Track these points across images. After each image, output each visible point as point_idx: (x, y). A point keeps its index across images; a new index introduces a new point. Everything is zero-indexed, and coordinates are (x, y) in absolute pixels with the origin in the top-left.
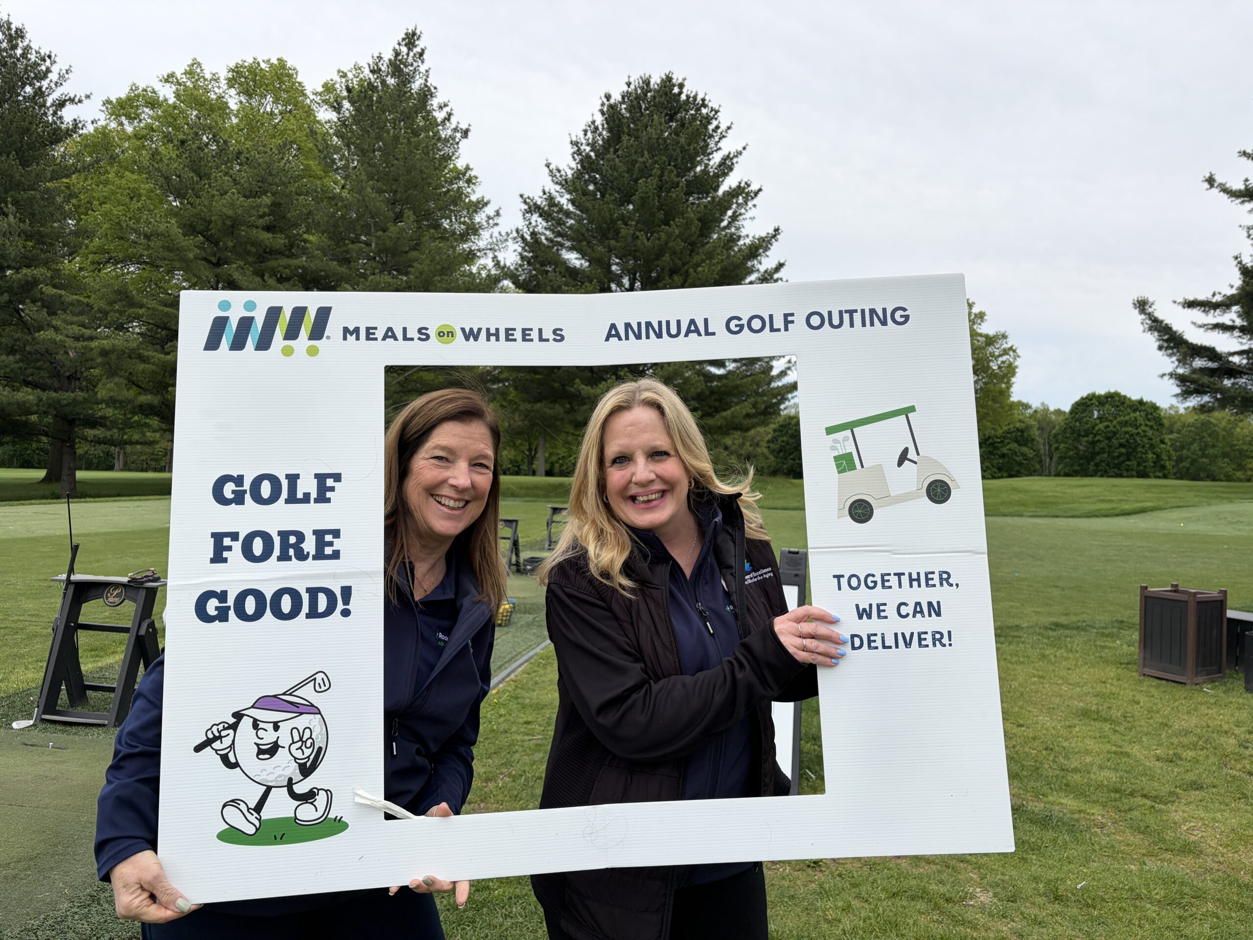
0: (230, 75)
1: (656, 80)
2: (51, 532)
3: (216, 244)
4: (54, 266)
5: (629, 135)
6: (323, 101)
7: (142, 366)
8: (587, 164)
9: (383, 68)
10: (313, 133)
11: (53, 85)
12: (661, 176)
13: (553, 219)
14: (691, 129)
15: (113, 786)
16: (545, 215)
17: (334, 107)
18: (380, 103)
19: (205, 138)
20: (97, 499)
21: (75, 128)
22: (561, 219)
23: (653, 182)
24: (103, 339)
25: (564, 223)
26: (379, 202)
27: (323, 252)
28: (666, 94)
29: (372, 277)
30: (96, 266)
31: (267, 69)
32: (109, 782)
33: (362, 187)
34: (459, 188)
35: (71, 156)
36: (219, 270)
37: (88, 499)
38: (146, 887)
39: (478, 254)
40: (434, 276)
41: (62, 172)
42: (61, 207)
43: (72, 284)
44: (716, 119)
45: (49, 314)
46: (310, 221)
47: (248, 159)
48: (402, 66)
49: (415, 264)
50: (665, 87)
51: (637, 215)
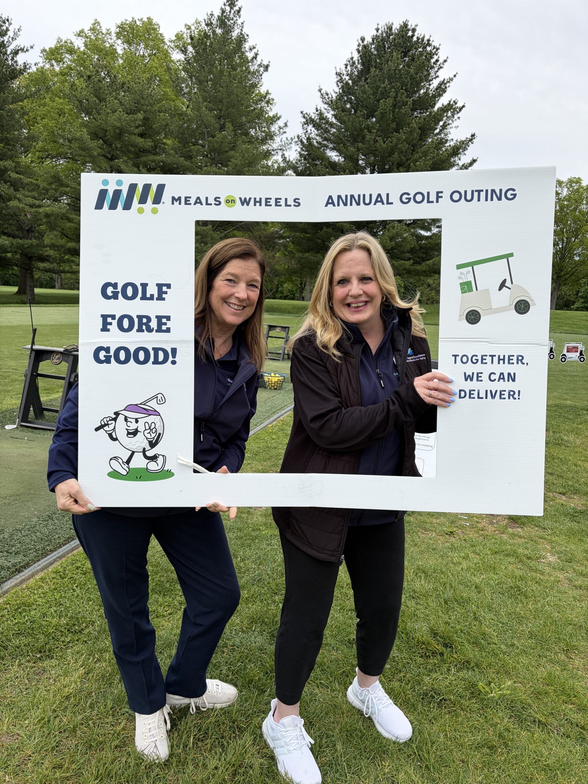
0: (118, 30)
1: (396, 27)
2: (22, 323)
3: (110, 145)
4: (16, 160)
5: (375, 67)
6: (176, 47)
7: (69, 225)
8: (346, 89)
9: (214, 22)
10: (169, 69)
11: (10, 39)
12: (395, 98)
13: (322, 128)
14: (418, 62)
15: (56, 445)
16: (317, 126)
17: (183, 51)
18: (212, 47)
19: (102, 74)
20: (46, 305)
21: (25, 68)
22: (327, 128)
23: (390, 101)
24: (46, 207)
25: (329, 132)
26: (210, 117)
27: (175, 152)
28: (403, 37)
29: (206, 168)
30: (40, 160)
31: (141, 25)
32: (54, 442)
33: (200, 107)
34: (261, 107)
35: (23, 87)
36: (112, 163)
37: (41, 305)
38: (72, 496)
39: (273, 153)
40: (244, 168)
41: (17, 98)
42: (18, 122)
43: (27, 171)
44: (437, 55)
45: (15, 190)
46: (167, 130)
47: (129, 88)
48: (226, 20)
49: (232, 160)
50: (402, 31)
51: (378, 125)
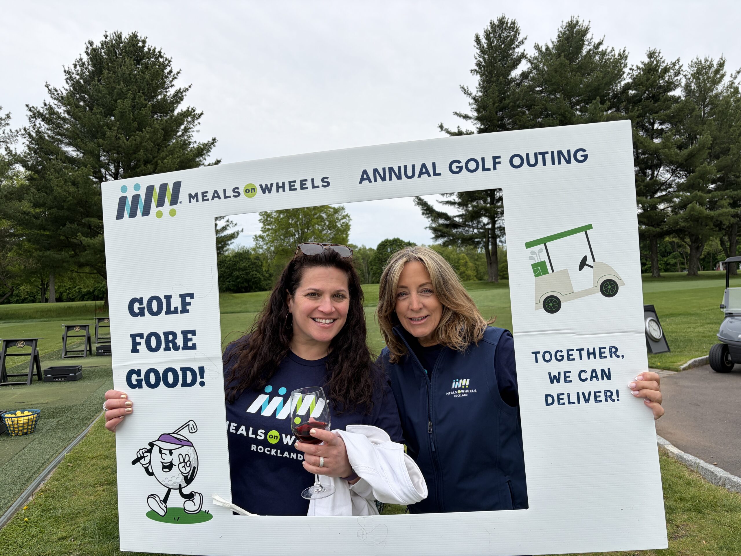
1: (125, 36)
5: (108, 70)
8: (77, 88)
12: (133, 99)
13: (53, 123)
14: (152, 70)
16: (47, 120)
22: (59, 123)
23: (128, 102)
25: (62, 127)
28: (133, 45)
44: (170, 66)
50: (132, 41)
51: (118, 123)
